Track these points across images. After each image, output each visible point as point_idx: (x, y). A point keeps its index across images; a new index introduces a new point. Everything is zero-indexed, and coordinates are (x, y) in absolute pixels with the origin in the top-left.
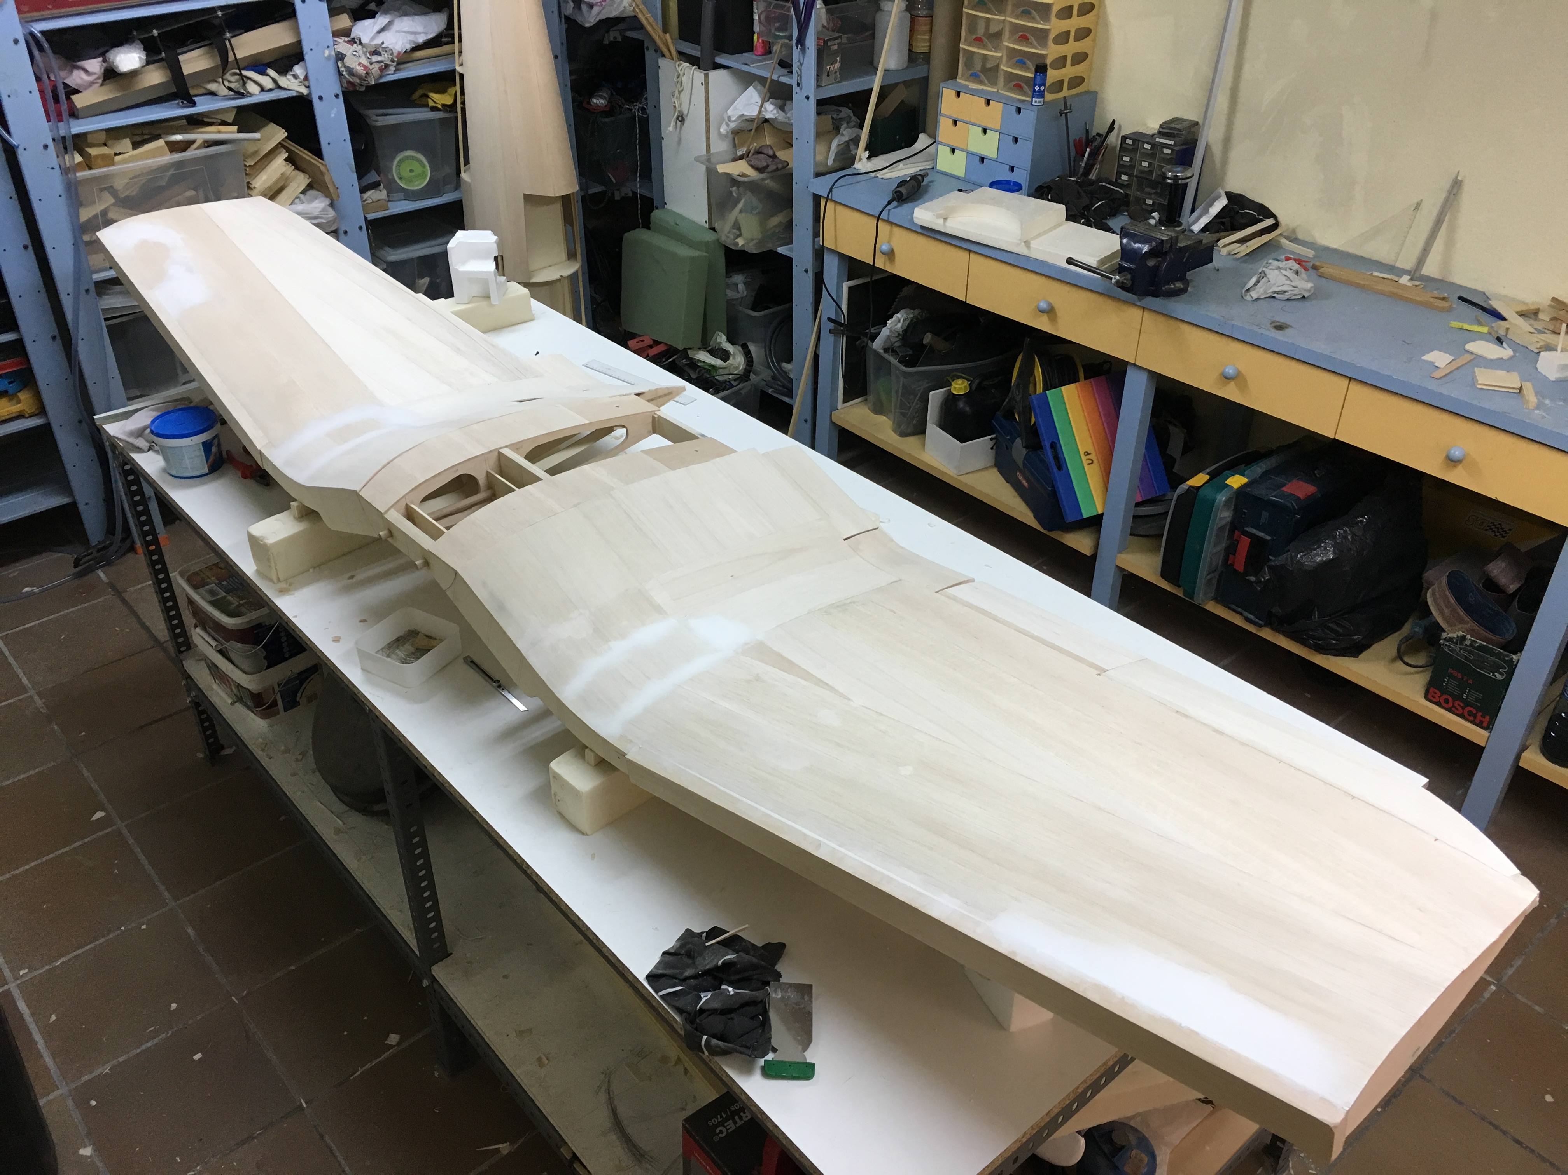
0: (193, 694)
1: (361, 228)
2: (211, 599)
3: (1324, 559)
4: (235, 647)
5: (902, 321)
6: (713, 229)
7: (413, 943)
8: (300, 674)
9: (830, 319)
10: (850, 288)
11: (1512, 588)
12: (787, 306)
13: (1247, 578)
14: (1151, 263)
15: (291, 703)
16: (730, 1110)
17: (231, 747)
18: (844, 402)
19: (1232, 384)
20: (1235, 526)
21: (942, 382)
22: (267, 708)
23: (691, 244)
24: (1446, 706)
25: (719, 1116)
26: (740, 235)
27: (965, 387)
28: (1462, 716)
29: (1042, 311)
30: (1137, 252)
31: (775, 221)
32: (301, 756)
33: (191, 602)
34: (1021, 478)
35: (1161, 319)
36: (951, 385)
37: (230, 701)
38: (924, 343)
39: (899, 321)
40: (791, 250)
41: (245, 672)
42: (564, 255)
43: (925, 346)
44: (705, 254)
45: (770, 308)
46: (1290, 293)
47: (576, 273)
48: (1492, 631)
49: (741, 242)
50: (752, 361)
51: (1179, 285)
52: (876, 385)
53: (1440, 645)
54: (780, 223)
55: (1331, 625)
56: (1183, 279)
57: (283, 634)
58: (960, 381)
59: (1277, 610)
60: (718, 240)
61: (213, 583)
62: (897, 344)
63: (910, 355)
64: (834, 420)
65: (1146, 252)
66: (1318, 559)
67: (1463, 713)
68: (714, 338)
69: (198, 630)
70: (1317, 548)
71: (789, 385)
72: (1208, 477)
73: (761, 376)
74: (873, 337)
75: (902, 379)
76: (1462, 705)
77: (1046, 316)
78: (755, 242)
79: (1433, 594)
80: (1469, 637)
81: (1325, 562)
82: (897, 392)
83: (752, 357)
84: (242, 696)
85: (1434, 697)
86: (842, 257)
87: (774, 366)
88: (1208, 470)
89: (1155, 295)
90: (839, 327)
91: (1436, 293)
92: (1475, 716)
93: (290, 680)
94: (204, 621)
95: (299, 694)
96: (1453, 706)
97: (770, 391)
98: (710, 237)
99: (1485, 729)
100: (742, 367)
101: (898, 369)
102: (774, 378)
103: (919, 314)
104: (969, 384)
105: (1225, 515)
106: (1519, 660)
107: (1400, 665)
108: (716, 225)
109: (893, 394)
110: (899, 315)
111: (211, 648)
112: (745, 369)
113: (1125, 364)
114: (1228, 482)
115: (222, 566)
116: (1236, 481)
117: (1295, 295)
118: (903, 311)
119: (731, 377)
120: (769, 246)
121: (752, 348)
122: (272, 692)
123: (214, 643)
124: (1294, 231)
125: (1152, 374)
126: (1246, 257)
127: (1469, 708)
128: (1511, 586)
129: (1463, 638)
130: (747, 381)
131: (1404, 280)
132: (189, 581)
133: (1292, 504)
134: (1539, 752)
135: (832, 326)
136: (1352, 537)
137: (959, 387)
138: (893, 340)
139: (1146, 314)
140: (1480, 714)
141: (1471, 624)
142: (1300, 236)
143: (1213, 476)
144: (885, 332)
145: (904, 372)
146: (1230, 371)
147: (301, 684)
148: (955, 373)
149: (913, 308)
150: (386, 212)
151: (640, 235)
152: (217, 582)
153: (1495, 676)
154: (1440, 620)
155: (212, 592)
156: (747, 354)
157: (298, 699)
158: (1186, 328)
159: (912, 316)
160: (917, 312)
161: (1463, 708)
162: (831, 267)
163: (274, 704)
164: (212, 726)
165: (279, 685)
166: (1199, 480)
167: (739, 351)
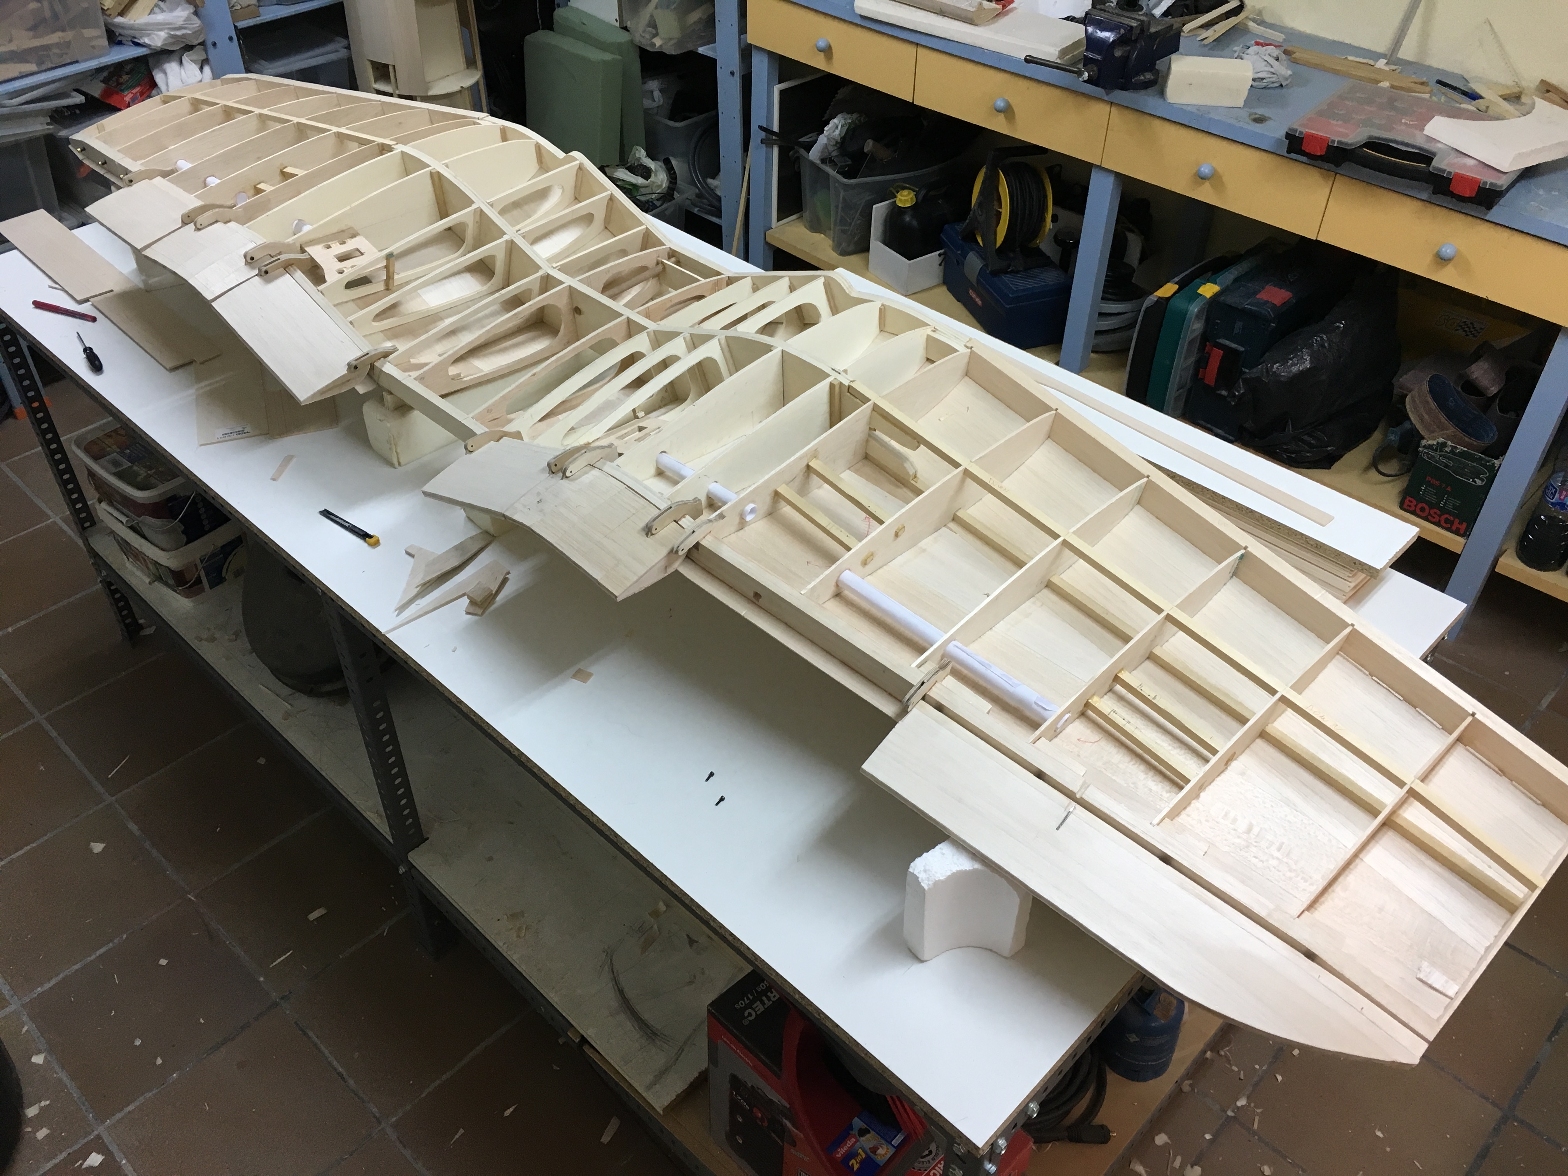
0: (104, 573)
1: (231, 39)
2: (114, 470)
3: (1301, 369)
4: (149, 522)
5: (839, 127)
6: (625, 29)
7: (384, 828)
8: (223, 547)
9: (761, 127)
10: (782, 93)
11: (1494, 390)
12: (713, 113)
13: (1218, 392)
14: (1118, 53)
15: (217, 579)
16: (756, 991)
17: (150, 626)
18: (778, 221)
19: (1207, 185)
20: (1206, 337)
21: (885, 193)
22: (190, 587)
23: (602, 46)
24: (1421, 514)
25: (745, 999)
26: (656, 35)
27: (912, 199)
28: (1438, 524)
29: (999, 111)
30: (1103, 41)
31: (696, 16)
32: (234, 637)
33: (91, 474)
34: (974, 296)
35: (1130, 116)
36: (896, 197)
37: (147, 580)
38: (866, 151)
39: (837, 127)
40: (714, 50)
41: (163, 550)
42: (463, 65)
43: (866, 155)
44: (619, 57)
45: (690, 118)
46: (1268, 80)
47: (477, 83)
48: (1470, 435)
49: (658, 42)
50: (676, 178)
51: (1149, 76)
52: (813, 200)
53: (1419, 452)
54: (700, 18)
55: (1306, 438)
56: (1152, 68)
57: (200, 505)
58: (905, 192)
59: (1249, 425)
60: (632, 42)
61: (115, 452)
62: (835, 154)
63: (848, 165)
64: (768, 240)
65: (1113, 41)
66: (1294, 369)
67: (1440, 521)
68: (633, 153)
69: (104, 505)
70: (1294, 357)
71: (716, 203)
72: (1177, 287)
73: (686, 194)
74: (808, 147)
75: (842, 194)
76: (1439, 512)
77: (1003, 115)
78: (672, 42)
79: (1413, 401)
80: (1449, 443)
81: (1302, 371)
82: (837, 207)
83: (675, 173)
84: (159, 574)
85: (1410, 506)
86: (771, 55)
87: (698, 180)
88: (1176, 279)
89: (1124, 87)
90: (771, 136)
91: (1414, 78)
92: (1452, 523)
93: (213, 555)
94: (108, 495)
95: (224, 571)
96: (1430, 514)
97: (696, 210)
98: (623, 37)
99: (1462, 536)
100: (665, 185)
101: (838, 181)
102: (700, 196)
103: (857, 118)
104: (915, 195)
105: (1197, 327)
106: (1500, 465)
107: (1373, 474)
108: (629, 24)
109: (832, 207)
110: (835, 121)
111: (120, 524)
112: (669, 187)
113: (1087, 167)
114: (1200, 291)
115: (123, 432)
116: (1208, 290)
117: (1273, 83)
118: (840, 116)
119: (654, 196)
120: (690, 47)
121: (674, 162)
122: (195, 569)
123: (124, 519)
124: (1260, 13)
125: (1120, 177)
126: (1215, 43)
127: (1446, 516)
128: (1492, 389)
129: (1444, 445)
130: (670, 201)
131: (1381, 64)
132: (87, 450)
133: (1269, 313)
134: (1516, 557)
135: (763, 134)
136: (1329, 344)
137: (905, 199)
138: (831, 149)
139: (1113, 109)
140: (1457, 521)
141: (1452, 430)
142: (1268, 19)
143: (1182, 285)
144: (822, 140)
145: (845, 185)
146: (1205, 170)
147: (226, 558)
148: (898, 184)
149: (851, 112)
150: (258, 19)
151: (541, 37)
152: (118, 450)
153: (1475, 482)
154: (1419, 426)
155: (116, 463)
156: (670, 170)
157: (224, 574)
158: (1157, 123)
159: (850, 121)
160: (855, 116)
161: (1440, 516)
162: (760, 67)
163: (199, 581)
164: (128, 606)
165: (202, 561)
166: (1168, 290)
167: (661, 167)
